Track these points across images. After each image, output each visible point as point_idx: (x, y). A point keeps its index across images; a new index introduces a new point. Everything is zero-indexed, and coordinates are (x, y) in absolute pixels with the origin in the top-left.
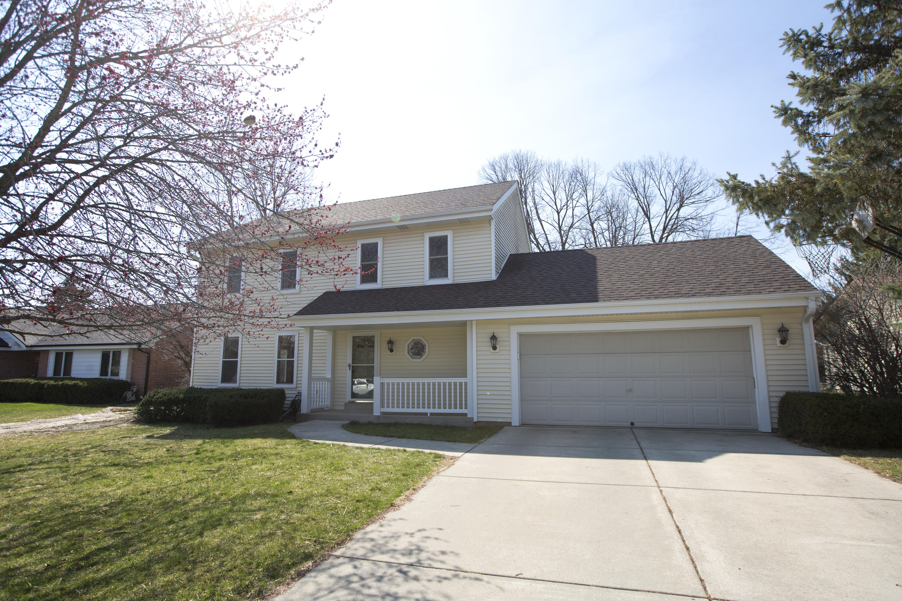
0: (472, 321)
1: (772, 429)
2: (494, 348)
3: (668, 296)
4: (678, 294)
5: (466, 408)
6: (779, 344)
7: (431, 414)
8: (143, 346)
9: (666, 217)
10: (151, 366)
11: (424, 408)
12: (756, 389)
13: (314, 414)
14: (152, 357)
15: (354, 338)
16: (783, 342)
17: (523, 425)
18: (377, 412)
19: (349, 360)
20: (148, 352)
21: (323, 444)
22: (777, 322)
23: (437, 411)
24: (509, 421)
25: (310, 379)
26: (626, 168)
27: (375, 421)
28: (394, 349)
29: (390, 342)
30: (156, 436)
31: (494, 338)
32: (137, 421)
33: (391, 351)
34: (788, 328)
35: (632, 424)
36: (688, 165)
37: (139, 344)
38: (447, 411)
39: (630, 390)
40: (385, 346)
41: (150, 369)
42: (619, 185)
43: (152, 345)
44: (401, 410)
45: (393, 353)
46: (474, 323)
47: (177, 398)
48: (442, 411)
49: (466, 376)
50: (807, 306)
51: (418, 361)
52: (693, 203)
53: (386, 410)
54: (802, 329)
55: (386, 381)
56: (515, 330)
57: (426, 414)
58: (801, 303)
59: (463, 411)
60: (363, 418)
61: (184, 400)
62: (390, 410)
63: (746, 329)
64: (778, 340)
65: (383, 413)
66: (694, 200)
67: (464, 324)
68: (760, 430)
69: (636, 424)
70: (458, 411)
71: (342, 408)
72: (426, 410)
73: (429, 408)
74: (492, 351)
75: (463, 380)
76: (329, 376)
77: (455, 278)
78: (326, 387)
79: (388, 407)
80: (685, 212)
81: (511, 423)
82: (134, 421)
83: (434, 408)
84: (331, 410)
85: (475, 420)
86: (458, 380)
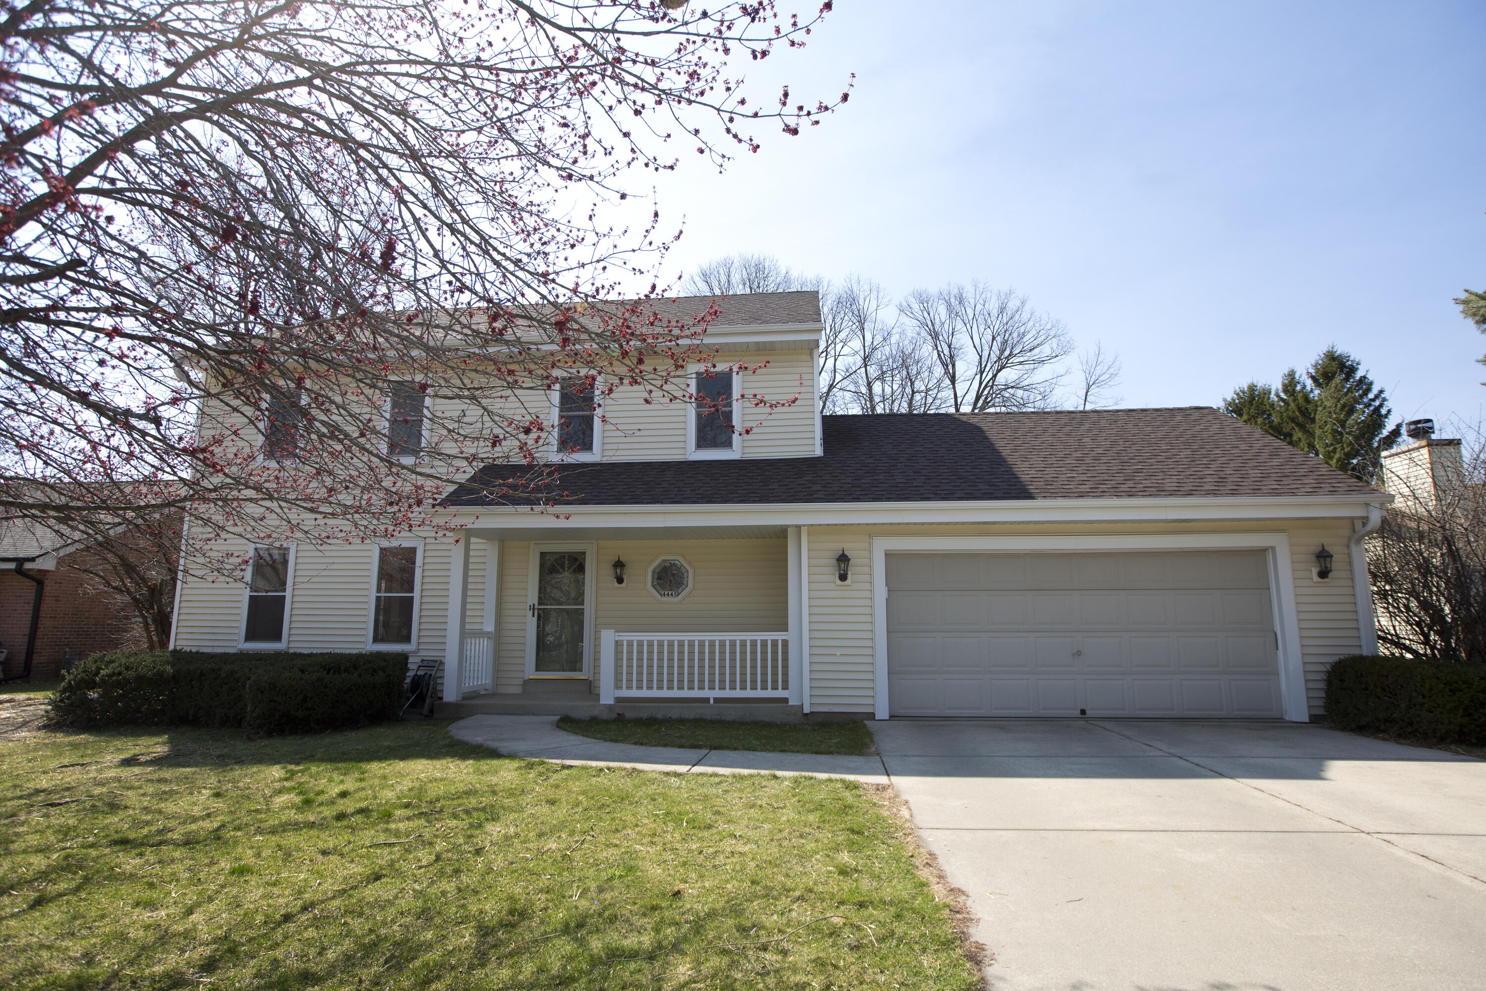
0: (798, 527)
1: (1311, 716)
2: (843, 577)
3: (1145, 493)
4: (1160, 492)
5: (785, 688)
6: (1316, 578)
7: (717, 700)
8: (28, 566)
9: (981, 383)
10: (44, 608)
11: (701, 688)
12: (1280, 652)
13: (474, 702)
14: (47, 589)
15: (543, 555)
16: (1324, 574)
17: (892, 717)
18: (607, 697)
19: (533, 597)
20: (39, 579)
21: (584, 768)
22: (1313, 541)
23: (727, 693)
24: (869, 710)
25: (464, 634)
26: (924, 300)
27: (605, 716)
28: (625, 577)
29: (619, 565)
30: (143, 759)
31: (843, 559)
32: (53, 725)
33: (620, 580)
34: (1331, 552)
35: (1083, 712)
36: (1013, 304)
37: (20, 561)
38: (749, 693)
39: (1079, 653)
40: (608, 573)
41: (42, 614)
42: (910, 326)
43: (48, 564)
44: (655, 693)
45: (624, 585)
46: (804, 530)
47: (160, 674)
48: (738, 693)
49: (786, 630)
50: (1367, 518)
51: (670, 601)
52: (1021, 363)
53: (625, 693)
54: (1349, 555)
55: (625, 637)
56: (882, 546)
57: (707, 700)
58: (1358, 512)
59: (780, 693)
60: (581, 709)
61: (175, 678)
62: (634, 693)
63: (1262, 552)
64: (1315, 571)
65: (619, 700)
66: (1022, 359)
67: (780, 534)
68: (1287, 718)
69: (1089, 713)
70: (769, 693)
71: (517, 690)
72: (706, 693)
73: (712, 688)
74: (838, 582)
75: (779, 636)
76: (490, 627)
77: (747, 450)
78: (481, 649)
79: (629, 687)
80: (1007, 376)
81: (873, 714)
82: (45, 727)
83: (722, 688)
84: (494, 695)
85: (807, 710)
86: (770, 636)
